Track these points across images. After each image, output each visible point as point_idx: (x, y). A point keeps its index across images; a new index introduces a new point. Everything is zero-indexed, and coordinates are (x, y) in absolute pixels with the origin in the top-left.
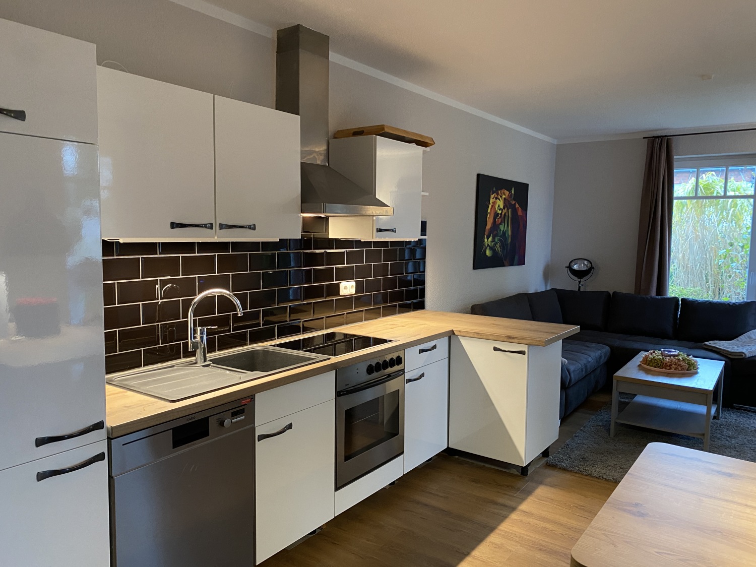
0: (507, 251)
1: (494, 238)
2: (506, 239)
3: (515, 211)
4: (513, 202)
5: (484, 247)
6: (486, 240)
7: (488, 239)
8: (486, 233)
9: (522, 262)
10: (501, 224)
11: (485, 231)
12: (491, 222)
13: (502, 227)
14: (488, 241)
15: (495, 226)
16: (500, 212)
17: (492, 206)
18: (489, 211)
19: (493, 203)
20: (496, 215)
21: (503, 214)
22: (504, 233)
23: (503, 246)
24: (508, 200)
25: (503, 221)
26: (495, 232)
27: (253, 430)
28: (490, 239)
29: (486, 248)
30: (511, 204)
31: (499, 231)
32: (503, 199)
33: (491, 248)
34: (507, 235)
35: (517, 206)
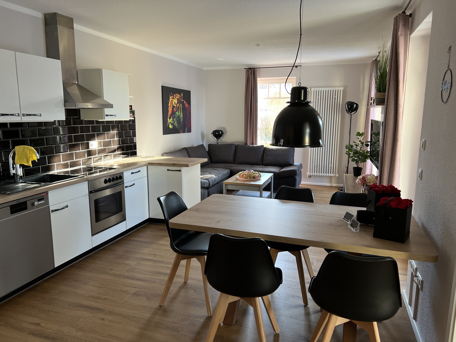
0: (181, 126)
1: (173, 119)
2: (180, 120)
3: (183, 105)
4: (183, 100)
5: (168, 123)
6: (169, 120)
7: (170, 120)
8: (169, 116)
9: (189, 131)
10: (176, 111)
11: (168, 115)
12: (171, 110)
13: (177, 113)
14: (170, 121)
15: (173, 113)
16: (176, 105)
17: (171, 102)
18: (169, 105)
19: (171, 101)
20: (173, 107)
21: (177, 106)
22: (179, 116)
23: (179, 122)
24: (180, 100)
25: (178, 110)
26: (174, 116)
27: (49, 207)
28: (171, 119)
29: (169, 124)
30: (181, 101)
31: (176, 115)
32: (177, 99)
33: (172, 124)
34: (180, 117)
35: (185, 102)
